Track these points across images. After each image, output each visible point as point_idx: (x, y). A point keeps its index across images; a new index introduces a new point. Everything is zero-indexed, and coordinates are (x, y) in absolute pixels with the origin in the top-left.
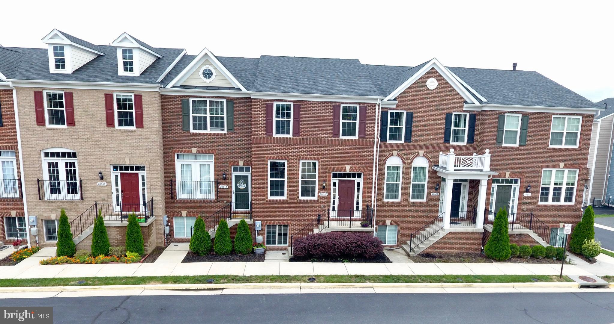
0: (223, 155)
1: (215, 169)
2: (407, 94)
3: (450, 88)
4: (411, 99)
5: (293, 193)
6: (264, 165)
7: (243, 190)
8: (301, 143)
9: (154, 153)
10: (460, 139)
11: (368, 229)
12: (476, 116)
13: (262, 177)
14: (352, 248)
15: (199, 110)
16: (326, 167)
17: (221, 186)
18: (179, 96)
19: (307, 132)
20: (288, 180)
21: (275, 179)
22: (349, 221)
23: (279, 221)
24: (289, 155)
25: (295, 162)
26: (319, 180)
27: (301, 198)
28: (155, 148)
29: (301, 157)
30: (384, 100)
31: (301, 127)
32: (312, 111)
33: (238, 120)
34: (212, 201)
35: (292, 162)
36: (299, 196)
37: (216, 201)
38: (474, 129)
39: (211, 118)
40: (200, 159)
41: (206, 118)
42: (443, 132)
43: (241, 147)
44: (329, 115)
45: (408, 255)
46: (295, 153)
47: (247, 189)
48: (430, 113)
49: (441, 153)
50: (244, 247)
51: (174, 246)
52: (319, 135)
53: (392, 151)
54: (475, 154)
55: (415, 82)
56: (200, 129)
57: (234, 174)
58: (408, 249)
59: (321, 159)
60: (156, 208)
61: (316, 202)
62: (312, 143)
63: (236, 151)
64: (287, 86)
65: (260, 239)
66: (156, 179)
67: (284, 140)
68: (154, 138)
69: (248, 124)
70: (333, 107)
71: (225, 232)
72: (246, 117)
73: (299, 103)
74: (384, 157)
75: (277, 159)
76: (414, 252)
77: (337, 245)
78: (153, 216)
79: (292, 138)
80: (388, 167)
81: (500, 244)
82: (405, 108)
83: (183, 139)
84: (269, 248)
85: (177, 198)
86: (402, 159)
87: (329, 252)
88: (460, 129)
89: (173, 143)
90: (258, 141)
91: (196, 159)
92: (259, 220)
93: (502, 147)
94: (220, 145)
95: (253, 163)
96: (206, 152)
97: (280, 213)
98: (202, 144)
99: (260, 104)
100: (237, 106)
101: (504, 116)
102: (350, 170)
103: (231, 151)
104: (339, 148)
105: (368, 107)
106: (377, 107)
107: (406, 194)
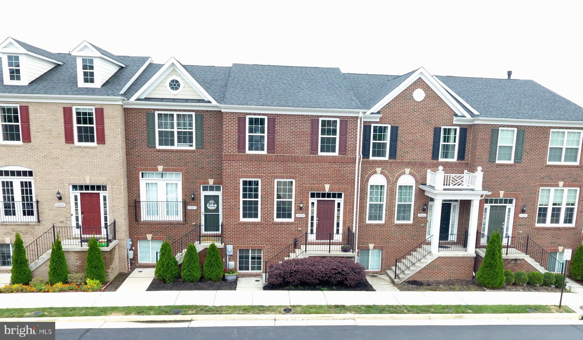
0: (191, 173)
1: (182, 188)
2: (392, 106)
4: (396, 112)
5: (268, 214)
6: (236, 184)
7: (213, 211)
8: (276, 161)
9: (116, 172)
10: (449, 155)
11: (349, 254)
12: (467, 130)
13: (234, 197)
14: (332, 275)
15: (166, 124)
16: (304, 186)
17: (190, 206)
18: (143, 109)
19: (283, 148)
20: (262, 201)
21: (248, 199)
22: (328, 244)
23: (252, 245)
24: (263, 174)
25: (270, 181)
26: (296, 201)
27: (276, 220)
28: (118, 165)
29: (276, 175)
30: (366, 114)
31: (276, 143)
32: (288, 125)
33: (208, 135)
34: (179, 223)
35: (267, 181)
36: (274, 218)
37: (184, 223)
38: (465, 145)
39: (179, 133)
40: (173, 178)
41: (172, 133)
42: (431, 148)
43: (211, 165)
44: (306, 130)
45: (393, 282)
46: (269, 171)
47: (217, 210)
48: (417, 127)
49: (429, 171)
50: (214, 274)
51: (139, 272)
52: (295, 151)
53: (375, 168)
54: (466, 171)
55: (400, 94)
56: (166, 145)
57: (203, 193)
58: (393, 276)
59: (298, 177)
60: (119, 231)
61: (292, 224)
62: (288, 160)
63: (205, 169)
64: (261, 98)
65: (231, 264)
66: (118, 200)
67: (257, 157)
68: (116, 155)
69: (218, 140)
70: (311, 121)
71: (194, 258)
72: (217, 132)
73: (274, 117)
74: (367, 175)
75: (250, 178)
76: (400, 279)
77: (315, 272)
78: (115, 240)
79: (266, 155)
80: (371, 186)
81: (493, 271)
82: (389, 122)
83: (148, 156)
84: (242, 274)
85: (142, 220)
86: (386, 177)
87: (307, 279)
88: (450, 145)
89: (137, 160)
90: (229, 159)
91: (162, 178)
92: (230, 244)
93: (496, 164)
94: (188, 163)
95: (224, 182)
96: (173, 170)
97: (253, 236)
98: (168, 161)
99: (231, 118)
100: (207, 120)
101: (498, 130)
102: (329, 189)
103: (200, 169)
104: (317, 166)
105: (349, 120)
106: (359, 121)
107: (390, 215)
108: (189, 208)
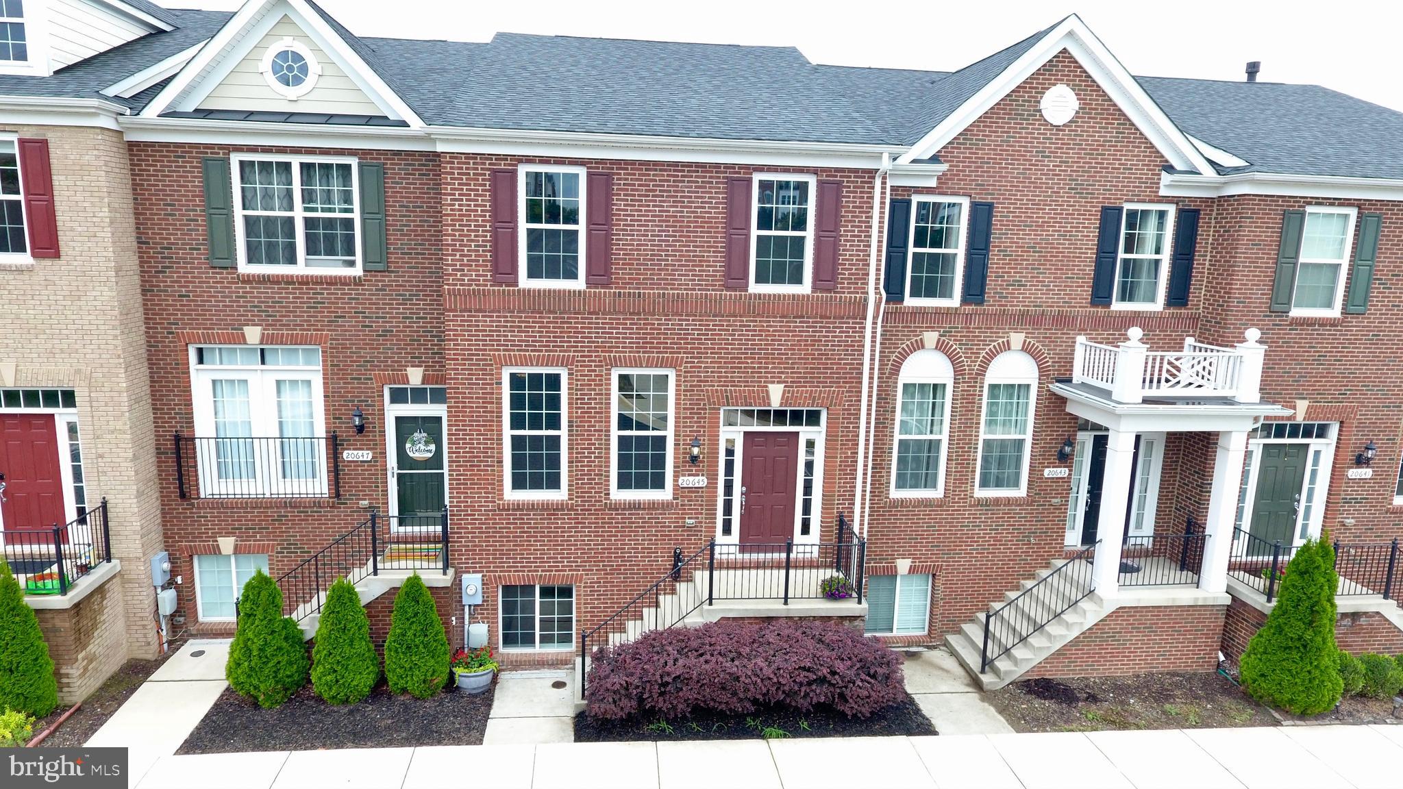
0: (351, 348)
1: (325, 396)
2: (976, 140)
3: (1116, 119)
4: (988, 158)
5: (587, 479)
6: (488, 384)
7: (426, 464)
8: (615, 310)
9: (102, 347)
10: (1141, 291)
11: (848, 607)
12: (1199, 214)
13: (483, 426)
14: (796, 688)
15: (268, 196)
16: (702, 391)
17: (350, 452)
18: (191, 145)
19: (635, 269)
20: (572, 435)
21: (527, 432)
22: (782, 567)
23: (542, 571)
24: (574, 351)
25: (596, 376)
26: (679, 436)
27: (618, 495)
28: (107, 327)
29: (615, 357)
30: (898, 161)
31: (615, 254)
32: (653, 196)
33: (403, 230)
34: (319, 502)
35: (586, 376)
36: (609, 490)
37: (333, 502)
38: (1191, 260)
39: (309, 223)
40: (298, 365)
41: (290, 221)
42: (1090, 270)
43: (415, 323)
44: (711, 213)
45: (977, 684)
46: (594, 342)
47: (436, 461)
48: (1051, 205)
49: (1081, 339)
51: (193, 655)
52: (676, 280)
53: (921, 332)
54: (1190, 341)
55: (1002, 100)
56: (272, 260)
57: (393, 411)
58: (974, 662)
59: (686, 362)
60: (121, 533)
61: (668, 506)
62: (654, 309)
63: (395, 336)
64: (566, 110)
65: (478, 633)
66: (114, 436)
67: (554, 299)
68: (99, 294)
69: (434, 245)
70: (726, 183)
71: (348, 627)
72: (429, 221)
73: (608, 169)
74: (894, 352)
75: (532, 365)
76: (999, 677)
77: (743, 679)
78: (109, 560)
79: (585, 292)
80: (905, 386)
81: (1311, 663)
82: (966, 189)
83: (213, 296)
84: (512, 662)
85: (202, 496)
86: (953, 358)
87: (715, 701)
88: (1142, 260)
89: (179, 310)
90: (466, 304)
91: (263, 362)
92: (474, 572)
93: (1289, 319)
94: (340, 317)
95: (451, 379)
96: (295, 341)
97: (545, 545)
98: (278, 311)
99: (469, 174)
100: (398, 183)
101: (1303, 214)
102: (782, 399)
103: (380, 336)
104: (745, 326)
105: (848, 182)
106: (878, 183)
107: (960, 476)
108: (348, 455)
